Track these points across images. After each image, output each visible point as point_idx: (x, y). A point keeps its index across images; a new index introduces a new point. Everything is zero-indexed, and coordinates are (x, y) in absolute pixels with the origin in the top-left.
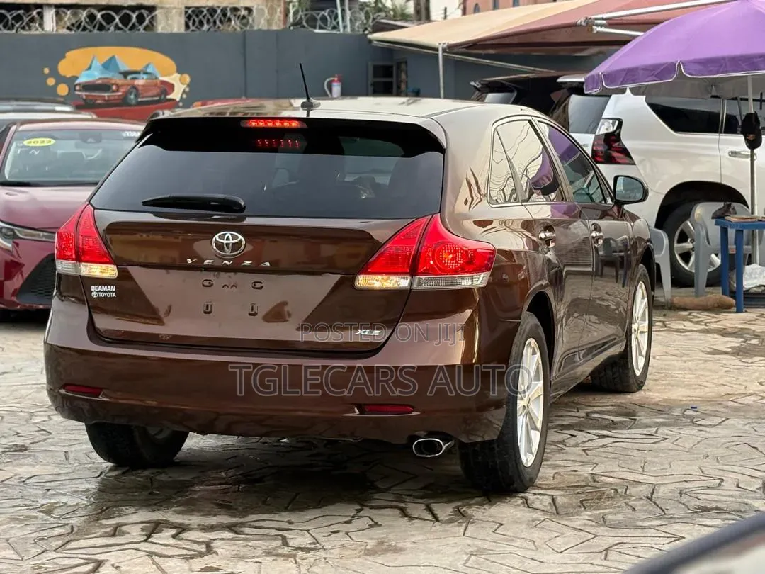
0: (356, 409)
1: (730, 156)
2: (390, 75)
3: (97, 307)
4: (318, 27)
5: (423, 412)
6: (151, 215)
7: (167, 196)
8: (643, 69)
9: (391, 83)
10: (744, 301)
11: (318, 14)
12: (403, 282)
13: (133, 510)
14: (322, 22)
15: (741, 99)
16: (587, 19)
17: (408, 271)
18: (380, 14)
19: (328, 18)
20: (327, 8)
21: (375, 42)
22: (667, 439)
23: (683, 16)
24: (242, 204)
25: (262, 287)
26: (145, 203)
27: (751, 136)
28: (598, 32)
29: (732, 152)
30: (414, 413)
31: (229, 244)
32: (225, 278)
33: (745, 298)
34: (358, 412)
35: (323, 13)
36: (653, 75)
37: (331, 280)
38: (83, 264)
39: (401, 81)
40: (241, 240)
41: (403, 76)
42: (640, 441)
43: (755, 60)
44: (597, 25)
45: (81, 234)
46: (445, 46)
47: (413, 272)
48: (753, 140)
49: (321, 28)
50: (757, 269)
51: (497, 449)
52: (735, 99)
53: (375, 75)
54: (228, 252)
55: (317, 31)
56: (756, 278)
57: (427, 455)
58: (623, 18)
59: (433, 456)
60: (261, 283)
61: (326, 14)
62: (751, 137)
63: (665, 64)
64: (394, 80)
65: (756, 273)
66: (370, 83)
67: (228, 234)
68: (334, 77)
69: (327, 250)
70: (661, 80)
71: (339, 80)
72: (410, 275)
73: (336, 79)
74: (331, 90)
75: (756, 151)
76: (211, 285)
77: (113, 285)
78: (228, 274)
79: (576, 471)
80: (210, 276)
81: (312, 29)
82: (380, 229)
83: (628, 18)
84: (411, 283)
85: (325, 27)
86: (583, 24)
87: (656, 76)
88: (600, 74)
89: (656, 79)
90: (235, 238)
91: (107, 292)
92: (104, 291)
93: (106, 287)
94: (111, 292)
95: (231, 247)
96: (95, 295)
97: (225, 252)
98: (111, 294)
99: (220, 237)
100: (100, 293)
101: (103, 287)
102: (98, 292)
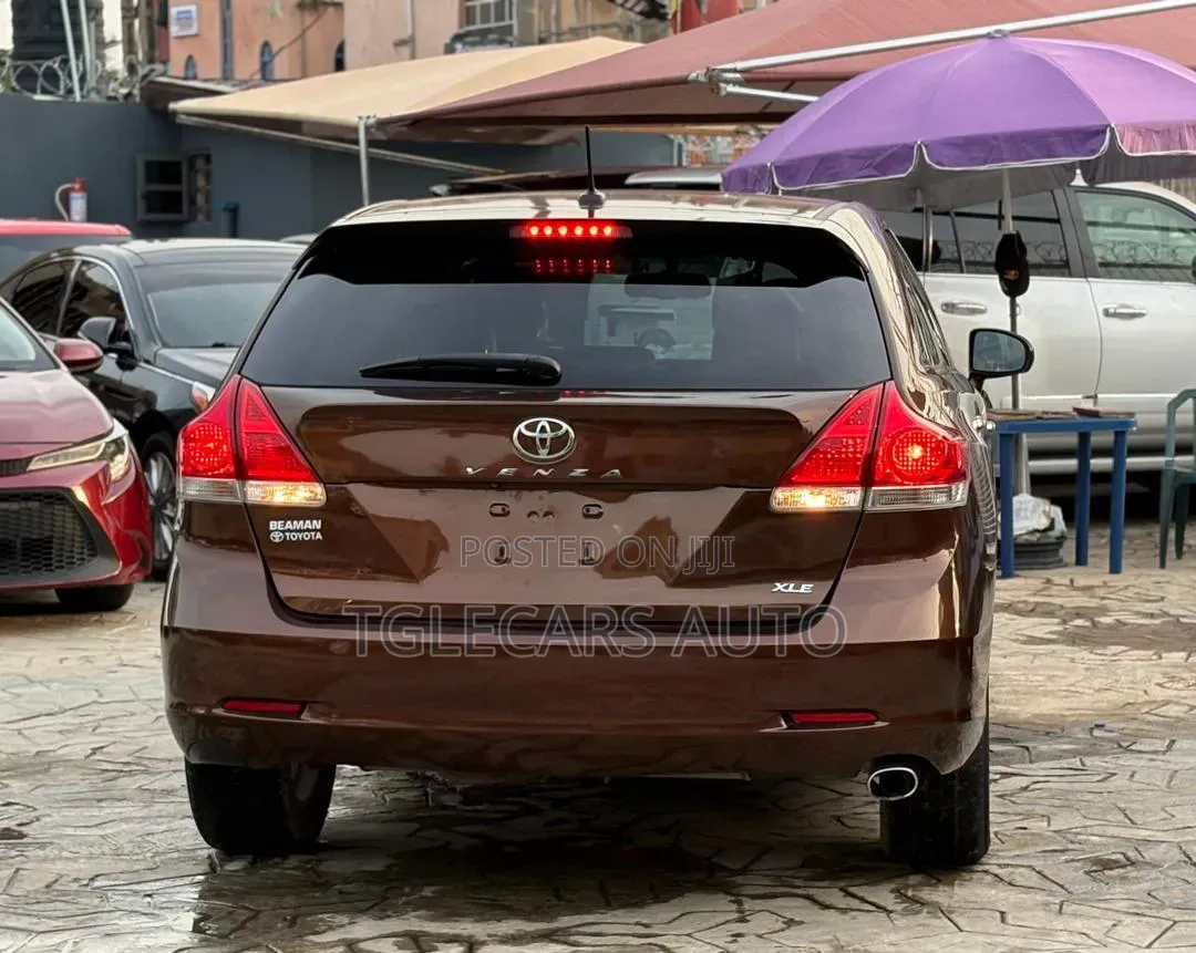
0: (783, 723)
1: (944, 311)
2: (178, 181)
3: (281, 558)
4: (39, 91)
5: (892, 721)
6: (371, 392)
7: (415, 358)
8: (851, 157)
9: (178, 195)
10: (1016, 557)
11: (39, 66)
12: (850, 498)
13: (344, 919)
14: (48, 81)
15: (958, 214)
16: (708, 69)
17: (858, 479)
18: (154, 66)
19: (60, 73)
20: (57, 55)
21: (183, 117)
22: (1114, 774)
23: (902, 63)
24: (558, 368)
25: (599, 515)
26: (367, 373)
27: (1013, 272)
28: (730, 94)
29: (947, 305)
30: (879, 724)
31: (546, 439)
32: (533, 499)
33: (1016, 552)
34: (785, 726)
35: (50, 63)
36: (868, 166)
37: (728, 498)
38: (251, 482)
39: (197, 190)
40: (567, 431)
41: (201, 182)
42: (1073, 779)
43: (1050, 140)
44: (728, 82)
45: (244, 430)
46: (372, 121)
47: (867, 481)
48: (1014, 281)
49: (45, 91)
50: (1029, 502)
51: (958, 788)
52: (947, 214)
53: (149, 179)
54: (543, 454)
55: (39, 97)
56: (1026, 518)
57: (889, 796)
58: (767, 70)
59: (899, 798)
60: (600, 507)
61: (56, 66)
62: (1012, 275)
63: (891, 147)
64: (184, 188)
65: (1026, 509)
66: (139, 195)
67: (544, 422)
68: (74, 181)
69: (726, 445)
70: (885, 175)
71: (83, 189)
72: (862, 486)
73: (77, 186)
74: (68, 209)
75: (1019, 299)
76: (505, 514)
77: (317, 519)
78: (540, 493)
79: (1025, 828)
80: (505, 498)
81: (29, 94)
82: (809, 408)
83: (780, 69)
84: (864, 500)
85: (51, 89)
86: (702, 79)
87: (876, 168)
88: (769, 165)
89: (875, 173)
90: (555, 428)
91: (304, 531)
92: (296, 531)
93: (301, 522)
94: (313, 530)
95: (548, 444)
96: (276, 537)
97: (538, 454)
98: (313, 533)
99: (527, 427)
100: (287, 534)
101: (295, 522)
102: (283, 532)
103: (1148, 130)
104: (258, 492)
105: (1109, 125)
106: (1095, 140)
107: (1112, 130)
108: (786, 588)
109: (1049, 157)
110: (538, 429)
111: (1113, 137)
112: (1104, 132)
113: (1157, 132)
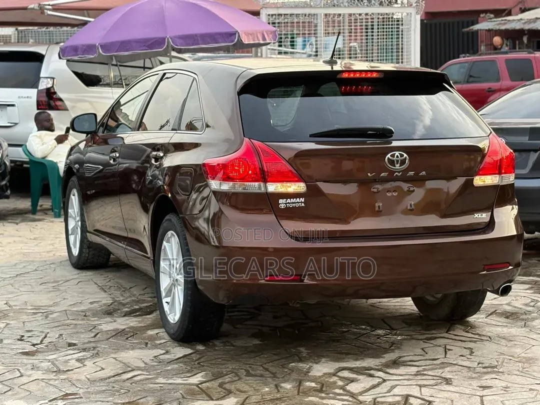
12: (496, 180)
16: (39, 4)
17: (497, 172)
24: (394, 131)
25: (413, 190)
26: (312, 135)
28: (49, 15)
30: (510, 267)
31: (398, 160)
34: (486, 271)
38: (269, 183)
44: (47, 9)
45: (264, 161)
47: (500, 172)
58: (61, 5)
60: (413, 187)
67: (397, 153)
72: (499, 175)
76: (378, 192)
77: (302, 198)
84: (499, 180)
86: (36, 8)
87: (148, 46)
88: (97, 44)
89: (147, 48)
90: (402, 155)
91: (296, 203)
92: (292, 203)
93: (295, 199)
94: (300, 203)
95: (399, 162)
96: (282, 206)
97: (395, 166)
98: (300, 204)
99: (391, 156)
100: (288, 205)
101: (292, 199)
102: (286, 204)
103: (249, 34)
104: (272, 187)
105: (237, 31)
106: (233, 37)
107: (238, 33)
108: (478, 216)
109: (216, 43)
110: (396, 156)
111: (239, 36)
112: (236, 34)
113: (251, 34)
